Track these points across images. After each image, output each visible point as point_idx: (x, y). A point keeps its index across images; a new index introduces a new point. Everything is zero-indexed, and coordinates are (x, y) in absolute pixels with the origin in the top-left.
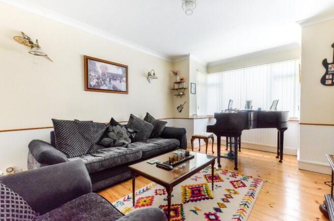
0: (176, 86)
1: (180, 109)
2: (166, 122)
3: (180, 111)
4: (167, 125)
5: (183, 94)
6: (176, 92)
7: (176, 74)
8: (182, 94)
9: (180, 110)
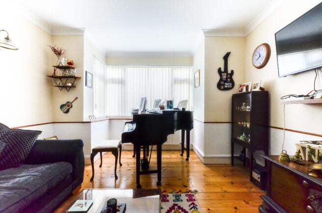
0: (59, 73)
1: (66, 108)
2: (40, 132)
3: (67, 112)
4: (40, 138)
5: (73, 87)
6: (59, 82)
7: (58, 53)
8: (70, 85)
9: (65, 111)
